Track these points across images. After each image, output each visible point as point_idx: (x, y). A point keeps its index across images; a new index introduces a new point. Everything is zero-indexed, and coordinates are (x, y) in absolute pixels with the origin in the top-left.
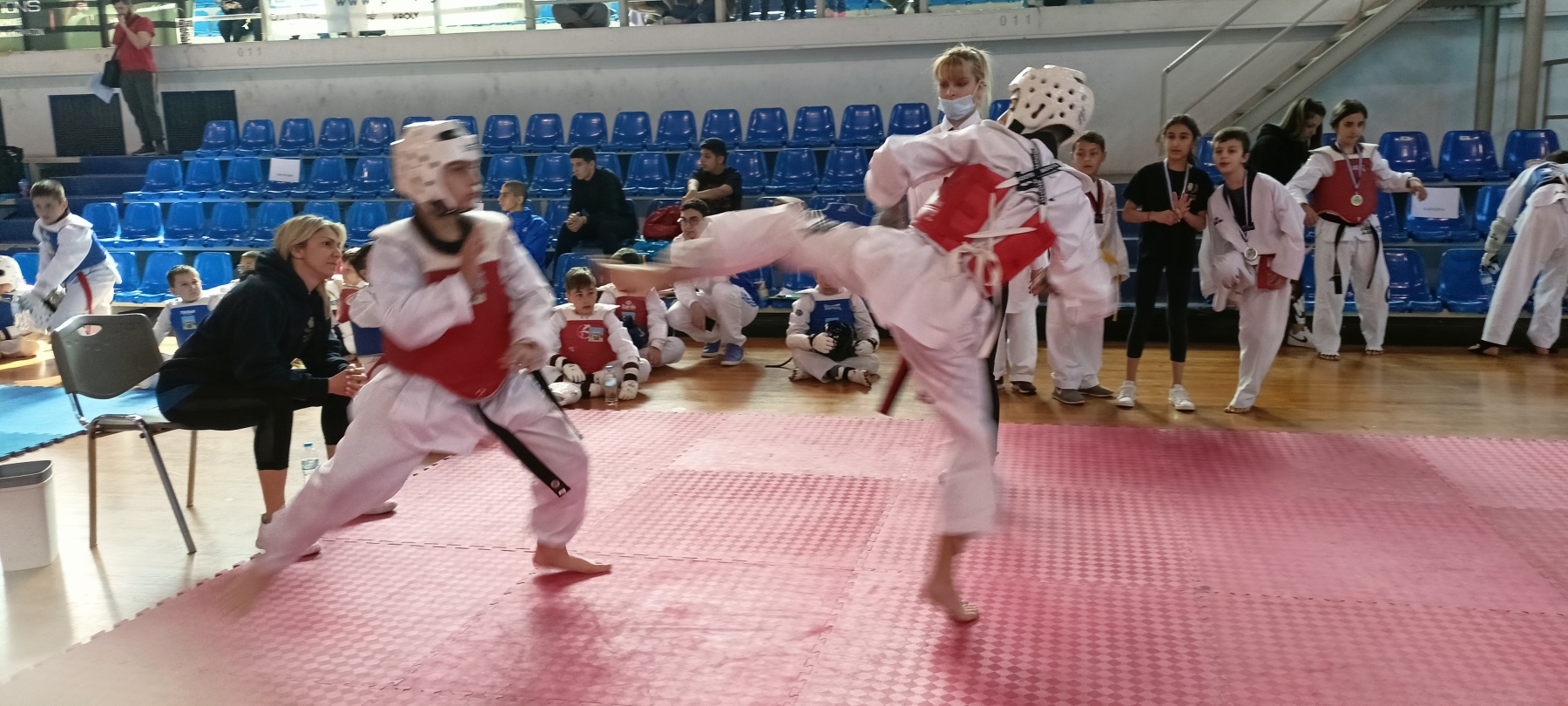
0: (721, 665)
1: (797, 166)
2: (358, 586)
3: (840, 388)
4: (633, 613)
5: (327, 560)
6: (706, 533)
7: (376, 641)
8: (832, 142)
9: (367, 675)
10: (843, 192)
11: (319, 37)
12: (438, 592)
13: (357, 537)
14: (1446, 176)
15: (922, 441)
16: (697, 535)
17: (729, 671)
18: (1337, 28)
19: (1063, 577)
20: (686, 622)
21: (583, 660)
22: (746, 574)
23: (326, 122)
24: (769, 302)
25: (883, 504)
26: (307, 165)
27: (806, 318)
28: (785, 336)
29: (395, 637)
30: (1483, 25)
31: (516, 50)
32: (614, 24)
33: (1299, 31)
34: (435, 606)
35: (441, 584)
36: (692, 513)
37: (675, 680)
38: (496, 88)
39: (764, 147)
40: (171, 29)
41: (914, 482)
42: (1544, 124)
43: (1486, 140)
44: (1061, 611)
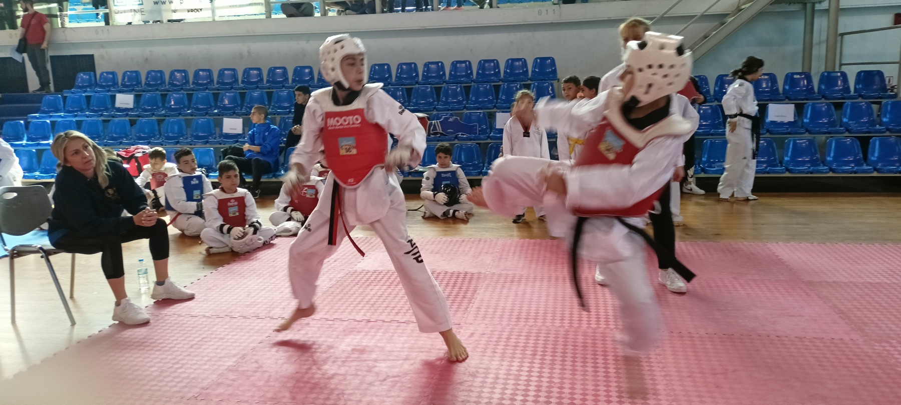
0: (385, 380)
1: (424, 96)
2: (173, 341)
3: (451, 221)
4: (334, 352)
5: (154, 326)
6: (375, 306)
7: (184, 372)
8: (444, 82)
9: (179, 392)
10: (451, 110)
11: (143, 23)
12: (220, 343)
13: (172, 313)
14: (787, 98)
15: (498, 251)
16: (370, 307)
17: (390, 384)
18: (726, 15)
19: (578, 325)
20: (365, 356)
21: (305, 379)
22: (399, 328)
23: (149, 73)
24: (410, 174)
25: (476, 287)
26: (137, 98)
27: (431, 181)
28: (420, 193)
29: (195, 370)
30: (806, 13)
31: (260, 30)
32: (317, 14)
33: (704, 17)
34: (218, 351)
35: (222, 339)
36: (367, 294)
37: (359, 389)
38: (249, 52)
39: (405, 85)
40: (54, 19)
41: (494, 273)
42: (840, 68)
43: (808, 77)
44: (577, 344)
